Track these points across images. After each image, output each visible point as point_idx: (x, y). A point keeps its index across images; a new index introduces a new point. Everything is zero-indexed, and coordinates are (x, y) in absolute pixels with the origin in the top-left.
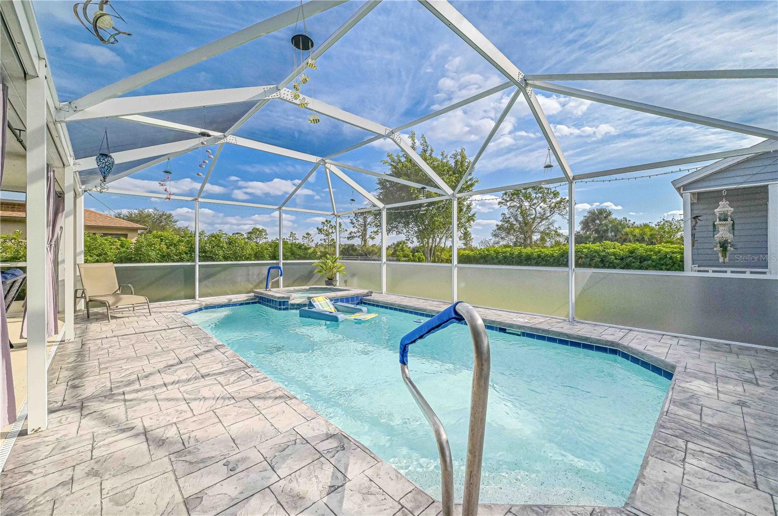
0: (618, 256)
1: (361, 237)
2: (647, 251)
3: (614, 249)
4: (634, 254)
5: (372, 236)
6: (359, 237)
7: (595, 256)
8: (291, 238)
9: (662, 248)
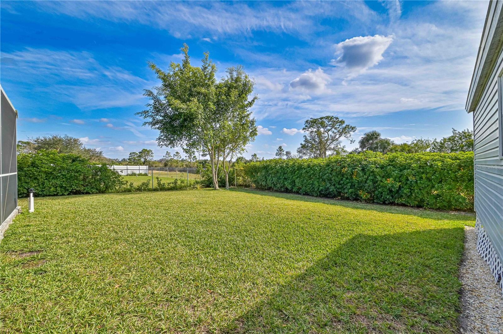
0: (379, 165)
2: (406, 160)
4: (394, 162)
7: (357, 165)
8: (167, 156)
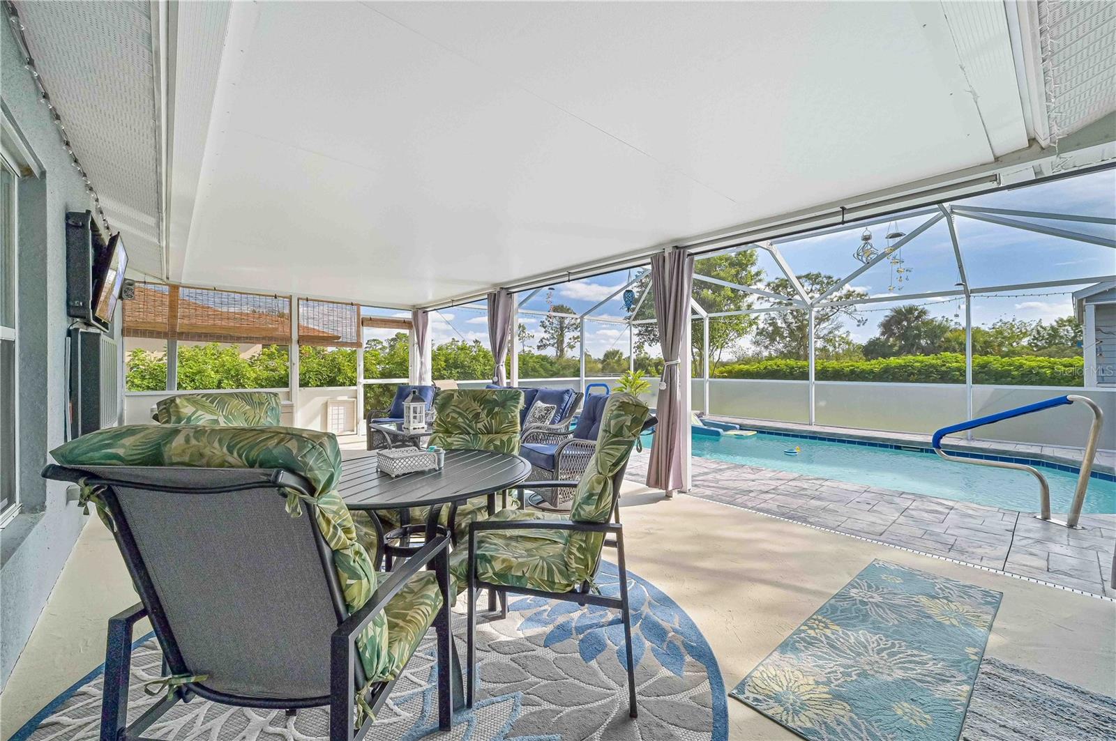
1: (556, 345)
3: (956, 362)
5: (572, 344)
6: (553, 346)
9: (1025, 362)
